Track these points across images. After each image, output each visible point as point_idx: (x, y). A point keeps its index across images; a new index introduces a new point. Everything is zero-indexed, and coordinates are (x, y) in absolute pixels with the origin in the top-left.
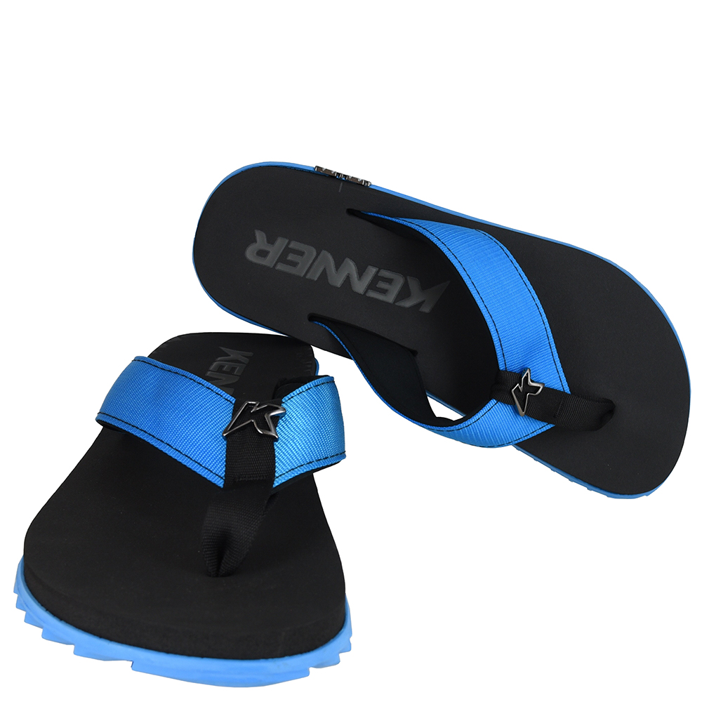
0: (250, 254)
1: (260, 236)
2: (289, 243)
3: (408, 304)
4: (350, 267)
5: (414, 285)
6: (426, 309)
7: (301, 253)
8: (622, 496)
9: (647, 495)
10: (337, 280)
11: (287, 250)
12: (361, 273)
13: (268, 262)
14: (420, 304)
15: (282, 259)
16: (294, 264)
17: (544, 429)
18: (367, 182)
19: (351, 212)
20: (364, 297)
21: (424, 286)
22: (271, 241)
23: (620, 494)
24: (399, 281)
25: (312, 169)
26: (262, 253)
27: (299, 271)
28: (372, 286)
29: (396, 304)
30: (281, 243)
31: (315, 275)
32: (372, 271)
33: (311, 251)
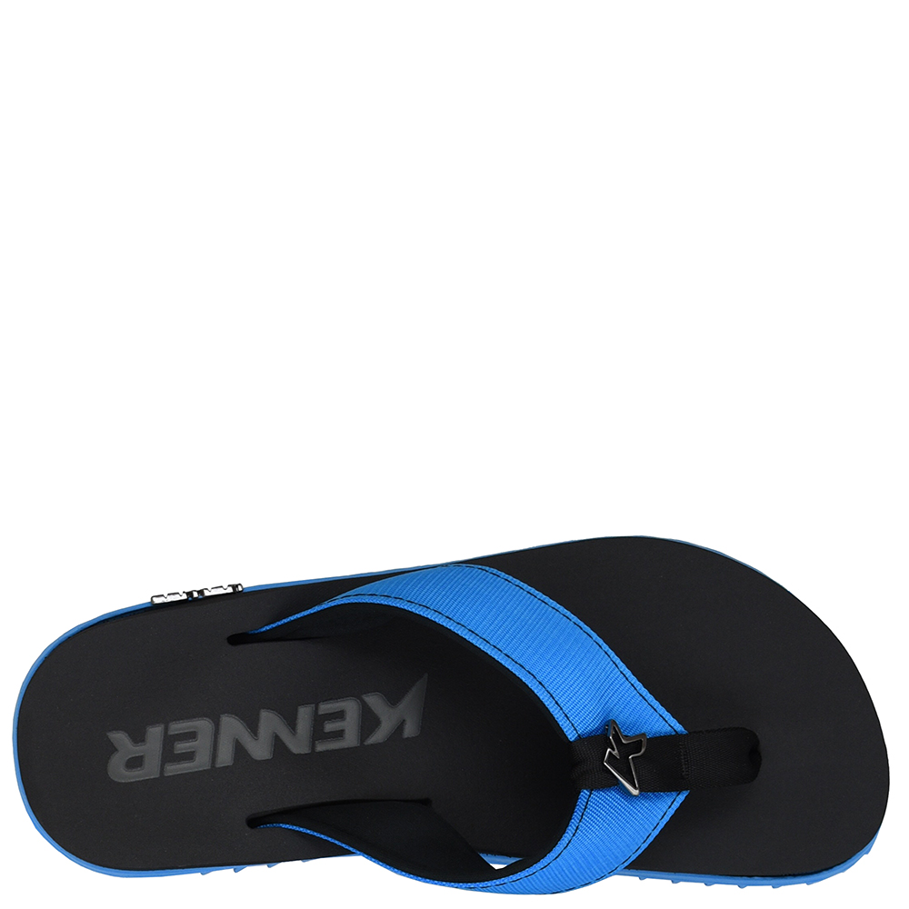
0: (118, 770)
1: (120, 738)
2: (166, 729)
3: (378, 737)
4: (269, 721)
5: (374, 701)
6: (410, 731)
7: (192, 736)
8: (831, 871)
9: (867, 853)
10: (260, 750)
11: (169, 741)
12: (292, 724)
13: (150, 770)
14: (400, 727)
15: (168, 756)
16: (189, 756)
17: (676, 805)
18: (237, 586)
19: (237, 640)
20: (313, 755)
21: (393, 700)
22: (138, 738)
23: (827, 869)
24: (350, 707)
25: (149, 605)
26: (135, 763)
27: (201, 762)
28: (318, 734)
29: (366, 743)
30: (155, 733)
31: (225, 757)
32: (304, 714)
33: (203, 725)
